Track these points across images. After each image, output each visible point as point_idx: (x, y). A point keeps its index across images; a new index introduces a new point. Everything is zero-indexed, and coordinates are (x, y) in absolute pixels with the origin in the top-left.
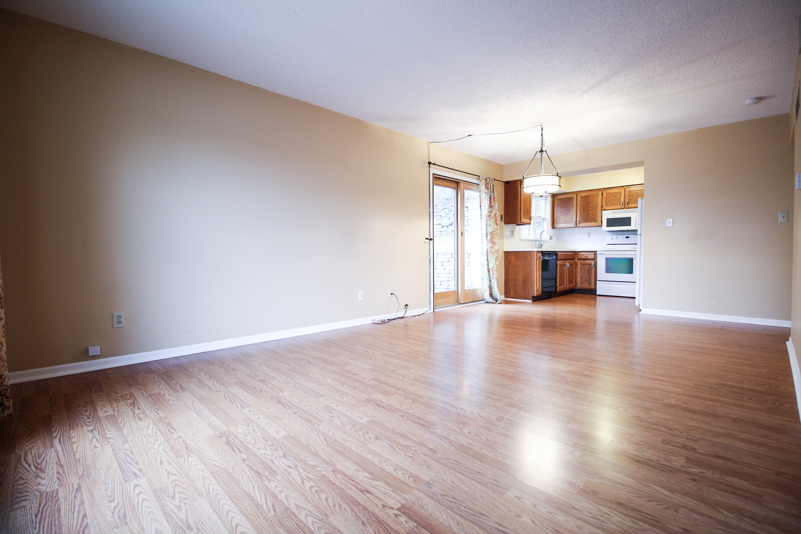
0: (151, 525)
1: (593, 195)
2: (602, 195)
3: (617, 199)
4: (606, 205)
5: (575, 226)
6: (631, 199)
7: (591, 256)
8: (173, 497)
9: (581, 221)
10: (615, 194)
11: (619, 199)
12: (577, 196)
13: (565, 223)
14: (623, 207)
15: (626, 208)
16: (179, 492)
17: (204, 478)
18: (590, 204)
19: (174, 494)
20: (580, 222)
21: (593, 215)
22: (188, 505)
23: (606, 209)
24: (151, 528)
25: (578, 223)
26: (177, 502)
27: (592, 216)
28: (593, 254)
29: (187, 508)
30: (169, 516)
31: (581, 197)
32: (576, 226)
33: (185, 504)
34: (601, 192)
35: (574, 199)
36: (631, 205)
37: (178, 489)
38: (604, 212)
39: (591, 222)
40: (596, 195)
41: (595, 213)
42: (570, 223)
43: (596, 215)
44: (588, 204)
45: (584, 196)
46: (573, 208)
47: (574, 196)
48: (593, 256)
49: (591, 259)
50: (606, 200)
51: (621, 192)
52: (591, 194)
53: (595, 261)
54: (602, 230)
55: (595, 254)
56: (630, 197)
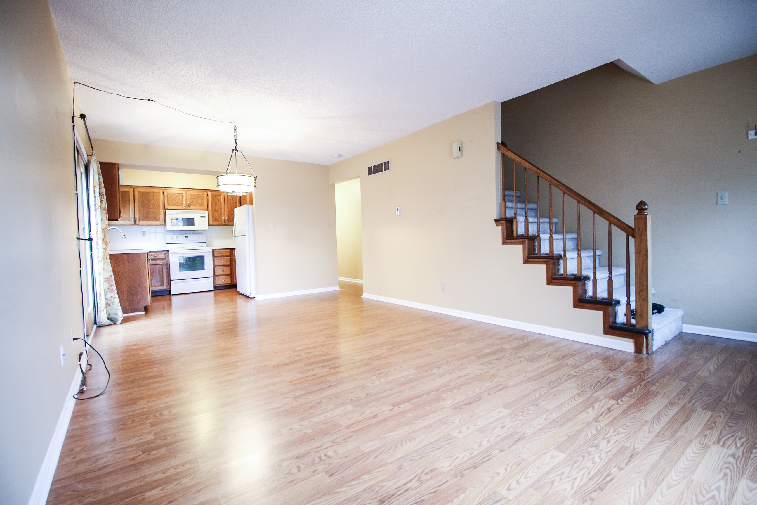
0: (752, 497)
1: (153, 193)
2: (163, 194)
3: (179, 199)
4: (168, 205)
5: (133, 223)
6: (192, 202)
7: (162, 256)
8: (713, 497)
9: (141, 219)
10: (176, 194)
11: (181, 200)
12: (134, 191)
14: (185, 208)
15: (188, 210)
16: (704, 496)
17: (669, 487)
18: (150, 202)
19: (709, 499)
20: (139, 220)
22: (709, 484)
24: (753, 496)
25: (137, 220)
26: (715, 493)
27: (153, 214)
28: (163, 254)
29: (712, 483)
30: (732, 491)
31: (139, 192)
32: (135, 224)
33: (710, 487)
34: (161, 191)
35: (130, 193)
36: (192, 207)
37: (702, 499)
38: (167, 211)
39: (153, 220)
40: (157, 192)
41: (156, 211)
42: (126, 220)
43: (158, 213)
44: (148, 201)
45: (142, 192)
46: (130, 204)
47: (130, 191)
48: (164, 256)
49: (162, 259)
50: (168, 200)
51: (182, 194)
52: (151, 191)
53: (166, 261)
54: (165, 229)
55: (165, 254)
56: (191, 199)
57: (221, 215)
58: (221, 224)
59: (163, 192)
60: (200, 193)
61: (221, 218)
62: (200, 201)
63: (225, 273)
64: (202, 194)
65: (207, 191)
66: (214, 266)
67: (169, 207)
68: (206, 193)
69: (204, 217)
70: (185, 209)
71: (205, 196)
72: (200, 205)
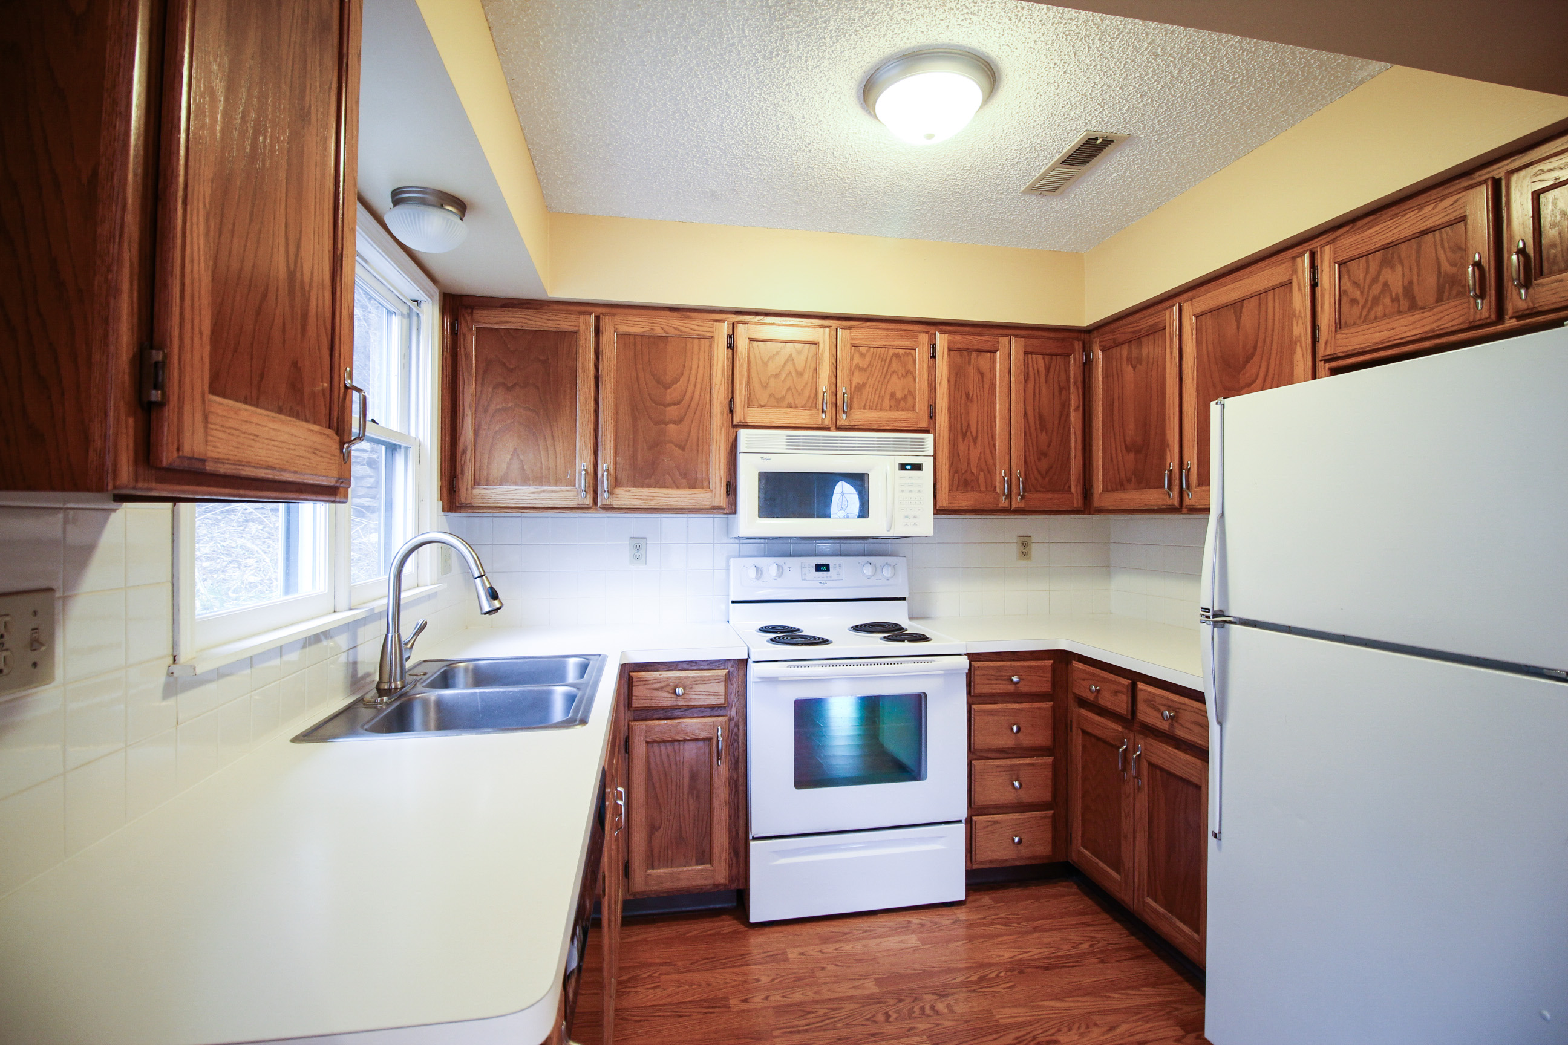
1: (684, 338)
2: (731, 346)
3: (801, 374)
4: (749, 404)
5: (588, 501)
6: (860, 388)
7: (709, 692)
9: (623, 476)
10: (789, 348)
11: (807, 374)
12: (598, 331)
13: (526, 480)
14: (826, 419)
15: (844, 428)
18: (667, 388)
20: (616, 483)
21: (683, 448)
23: (750, 420)
25: (605, 483)
27: (677, 452)
31: (621, 337)
32: (595, 502)
34: (723, 329)
35: (581, 342)
36: (860, 416)
38: (743, 433)
39: (677, 485)
40: (700, 338)
41: (693, 435)
42: (557, 481)
43: (701, 446)
44: (659, 382)
45: (635, 336)
46: (580, 397)
47: (582, 328)
48: (720, 688)
49: (713, 708)
50: (749, 376)
51: (816, 343)
52: (673, 332)
53: (730, 719)
54: (728, 529)
55: (728, 678)
56: (856, 373)
57: (994, 458)
58: (991, 507)
59: (731, 337)
60: (897, 341)
61: (990, 472)
62: (897, 385)
63: (1026, 797)
64: (907, 344)
65: (932, 329)
66: (974, 754)
67: (754, 416)
68: (924, 338)
69: (917, 467)
70: (827, 422)
71: (921, 354)
72: (900, 402)
